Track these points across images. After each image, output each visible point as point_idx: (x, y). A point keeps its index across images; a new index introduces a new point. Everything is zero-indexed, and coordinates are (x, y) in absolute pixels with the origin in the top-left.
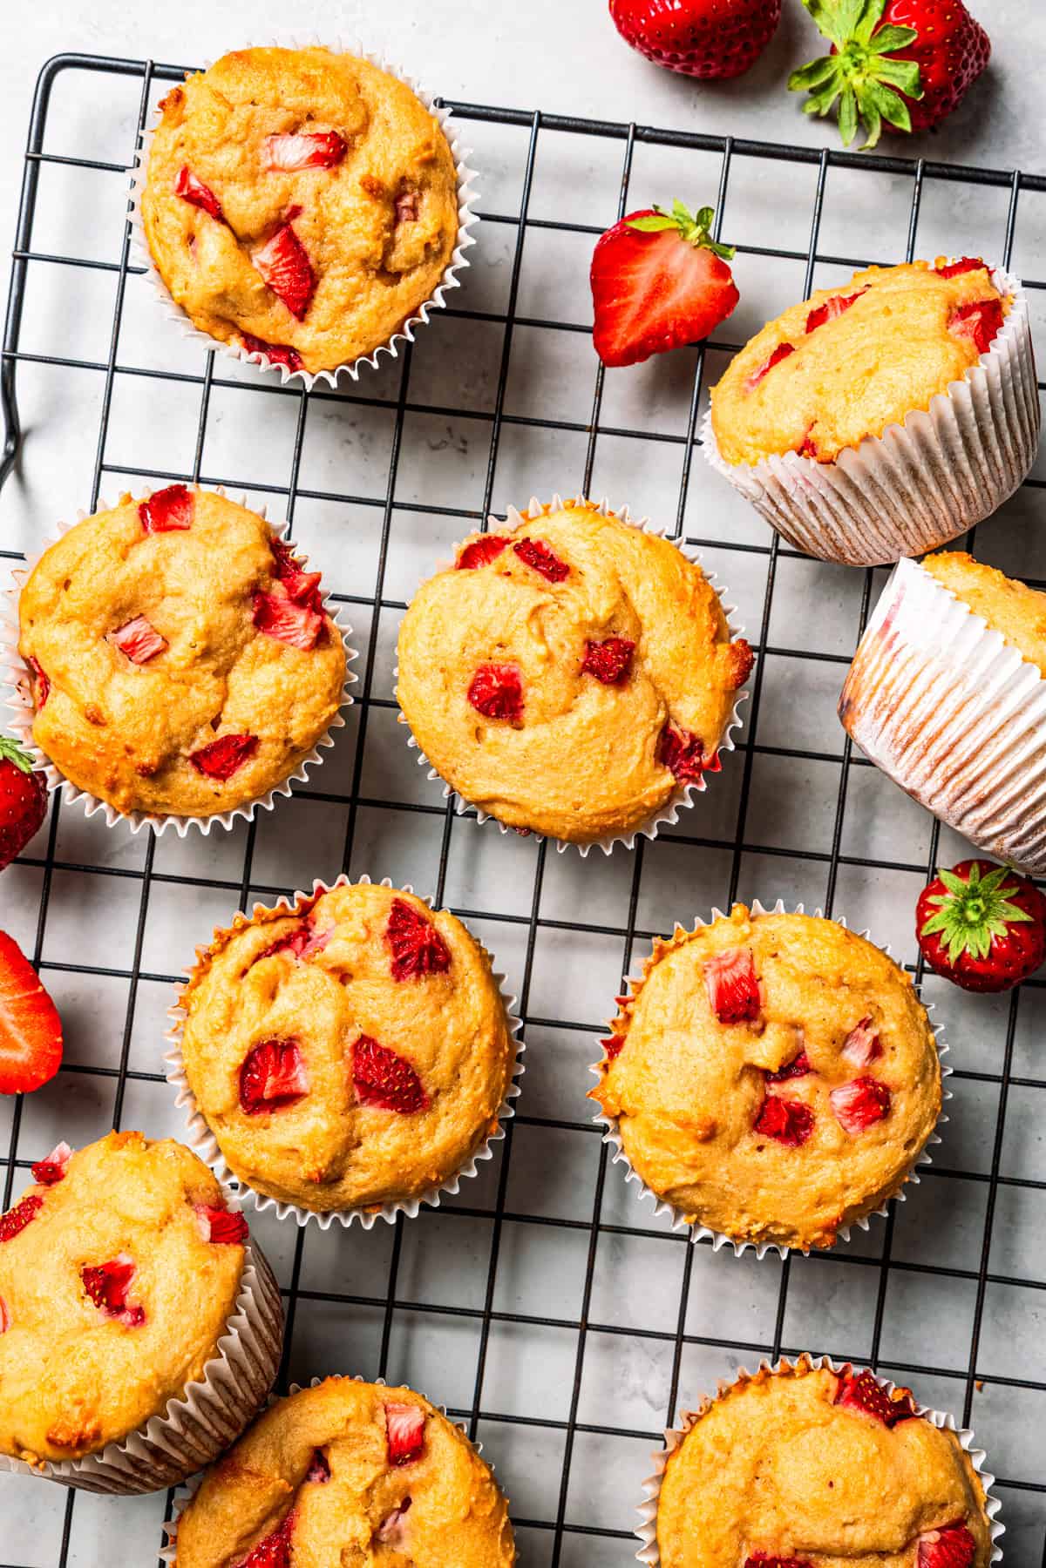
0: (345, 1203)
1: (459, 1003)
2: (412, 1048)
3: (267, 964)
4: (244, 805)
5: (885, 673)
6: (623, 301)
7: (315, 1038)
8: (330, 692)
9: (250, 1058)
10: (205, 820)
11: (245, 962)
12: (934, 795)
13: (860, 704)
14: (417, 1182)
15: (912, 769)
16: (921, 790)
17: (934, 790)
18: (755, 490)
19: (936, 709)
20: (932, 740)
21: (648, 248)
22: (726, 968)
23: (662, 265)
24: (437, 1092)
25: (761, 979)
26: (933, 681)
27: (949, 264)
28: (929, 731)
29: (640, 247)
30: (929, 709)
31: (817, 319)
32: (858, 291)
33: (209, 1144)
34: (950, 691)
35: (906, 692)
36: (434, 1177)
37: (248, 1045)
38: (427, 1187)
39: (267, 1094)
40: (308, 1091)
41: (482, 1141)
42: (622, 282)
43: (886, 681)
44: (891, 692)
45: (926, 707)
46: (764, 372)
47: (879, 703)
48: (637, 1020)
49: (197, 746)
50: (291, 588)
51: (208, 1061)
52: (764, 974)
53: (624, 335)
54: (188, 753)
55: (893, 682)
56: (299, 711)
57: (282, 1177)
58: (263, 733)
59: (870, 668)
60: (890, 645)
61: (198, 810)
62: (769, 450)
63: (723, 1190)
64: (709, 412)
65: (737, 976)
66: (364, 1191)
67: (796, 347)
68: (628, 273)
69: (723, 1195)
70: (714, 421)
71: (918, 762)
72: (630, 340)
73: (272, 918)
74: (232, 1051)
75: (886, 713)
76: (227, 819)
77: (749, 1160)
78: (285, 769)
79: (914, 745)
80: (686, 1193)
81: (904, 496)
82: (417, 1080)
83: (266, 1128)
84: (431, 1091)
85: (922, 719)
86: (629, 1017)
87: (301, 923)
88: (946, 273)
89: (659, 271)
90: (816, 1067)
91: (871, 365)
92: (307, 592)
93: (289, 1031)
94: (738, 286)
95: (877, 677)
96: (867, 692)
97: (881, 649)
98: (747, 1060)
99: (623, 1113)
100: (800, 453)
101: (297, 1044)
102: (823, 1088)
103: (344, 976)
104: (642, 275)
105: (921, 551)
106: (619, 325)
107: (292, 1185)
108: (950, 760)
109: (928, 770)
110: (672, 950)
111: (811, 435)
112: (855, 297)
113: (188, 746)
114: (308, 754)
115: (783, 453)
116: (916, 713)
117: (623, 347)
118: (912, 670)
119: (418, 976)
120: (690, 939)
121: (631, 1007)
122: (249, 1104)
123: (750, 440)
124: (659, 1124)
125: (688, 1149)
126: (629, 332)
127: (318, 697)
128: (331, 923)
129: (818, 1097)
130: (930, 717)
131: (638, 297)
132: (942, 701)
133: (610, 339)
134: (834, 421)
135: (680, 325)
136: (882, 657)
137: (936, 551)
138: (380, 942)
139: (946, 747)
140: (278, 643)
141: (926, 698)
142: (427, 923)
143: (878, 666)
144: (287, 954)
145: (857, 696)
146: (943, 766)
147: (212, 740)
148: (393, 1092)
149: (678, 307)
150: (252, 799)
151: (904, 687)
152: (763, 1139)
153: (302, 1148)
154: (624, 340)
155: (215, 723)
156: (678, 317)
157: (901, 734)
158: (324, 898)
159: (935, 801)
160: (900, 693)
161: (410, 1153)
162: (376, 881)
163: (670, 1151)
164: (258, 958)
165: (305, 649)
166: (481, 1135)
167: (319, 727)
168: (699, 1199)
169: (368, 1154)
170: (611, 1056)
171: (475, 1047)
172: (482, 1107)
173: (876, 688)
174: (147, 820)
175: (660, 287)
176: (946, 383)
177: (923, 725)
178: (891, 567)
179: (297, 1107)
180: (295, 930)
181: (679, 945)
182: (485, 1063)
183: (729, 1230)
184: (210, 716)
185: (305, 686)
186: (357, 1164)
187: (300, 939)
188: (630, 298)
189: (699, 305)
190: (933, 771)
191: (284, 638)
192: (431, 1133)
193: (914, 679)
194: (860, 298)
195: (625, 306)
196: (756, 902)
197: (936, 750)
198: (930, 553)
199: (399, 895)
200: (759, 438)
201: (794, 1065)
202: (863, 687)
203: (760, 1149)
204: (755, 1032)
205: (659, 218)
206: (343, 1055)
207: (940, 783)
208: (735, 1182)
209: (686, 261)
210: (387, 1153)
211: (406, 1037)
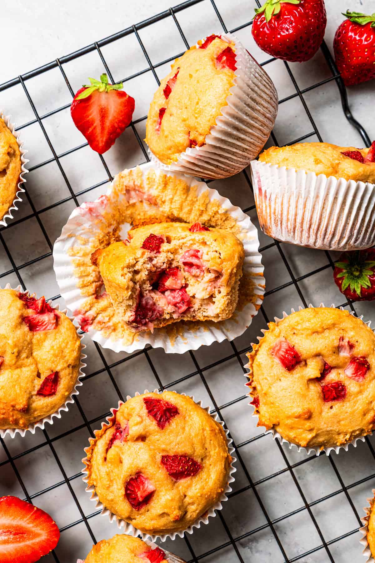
0: (193, 520)
1: (190, 423)
2: (183, 450)
3: (112, 452)
4: (68, 398)
5: (270, 208)
6: (93, 127)
7: (146, 468)
8: (73, 338)
9: (126, 489)
10: (57, 412)
11: (103, 455)
12: (315, 243)
13: (268, 224)
14: (215, 496)
15: (301, 238)
16: (309, 243)
17: (314, 241)
18: (182, 169)
19: (296, 211)
20: (302, 223)
21: (90, 103)
22: (279, 350)
23: (99, 106)
24: (202, 460)
25: (294, 346)
26: (289, 201)
27: (203, 42)
28: (299, 220)
29: (87, 104)
30: (294, 213)
31: (167, 92)
32: (176, 72)
33: (131, 528)
34: (297, 202)
35: (282, 211)
36: (220, 491)
37: (123, 485)
38: (220, 495)
39: (140, 500)
40: (155, 489)
41: (229, 466)
42: (88, 121)
43: (272, 211)
44: (276, 214)
45: (292, 213)
46: (160, 124)
47: (275, 220)
48: (258, 388)
49: (37, 388)
50: (36, 308)
51: (112, 500)
52: (293, 343)
53: (101, 140)
54: (35, 393)
55: (275, 209)
56: (67, 351)
57: (164, 525)
58: (58, 369)
59: (264, 209)
60: (266, 196)
61: (52, 411)
62: (180, 152)
63: (327, 431)
64: (149, 149)
65: (285, 350)
66: (197, 512)
67: (166, 108)
68: (88, 117)
69: (328, 432)
70: (153, 152)
71: (302, 234)
72: (104, 139)
73: (103, 433)
74: (118, 490)
75: (279, 223)
76: (65, 407)
77: (329, 414)
78: (74, 376)
79: (297, 229)
80: (314, 441)
81: (239, 139)
82: (192, 460)
83: (148, 511)
84: (199, 461)
85: (293, 218)
86: (255, 388)
87: (115, 427)
88: (203, 46)
89: (99, 108)
90: (334, 366)
91: (196, 101)
92: (42, 307)
93: (134, 471)
94: (131, 96)
95: (268, 211)
96: (269, 218)
97: (263, 200)
98: (307, 378)
99: (274, 425)
100: (191, 147)
101: (141, 474)
102: (340, 371)
103: (142, 438)
104: (94, 114)
105: (256, 155)
106: (97, 136)
107: (170, 526)
108: (313, 226)
109: (307, 235)
110: (256, 354)
111: (191, 138)
112: (176, 75)
113: (34, 390)
114: (79, 365)
115: (184, 150)
116: (290, 217)
117: (103, 144)
118: (279, 201)
119: (169, 422)
120: (260, 346)
121: (253, 384)
122: (136, 506)
123: (170, 152)
124: (289, 422)
125: (306, 424)
126: (102, 137)
127: (70, 343)
128: (125, 421)
129: (341, 375)
130: (296, 215)
131: (97, 123)
132: (297, 207)
133: (97, 143)
134: (196, 128)
135: (119, 122)
136: (265, 202)
137: (262, 151)
138: (147, 418)
139: (308, 223)
140: (44, 332)
141: (291, 208)
142: (161, 401)
143: (266, 207)
144: (117, 442)
145: (266, 222)
146: (311, 230)
147: (41, 382)
148: (186, 470)
149: (114, 117)
150: (70, 394)
151: (280, 209)
152: (330, 404)
153: (166, 511)
154: (102, 141)
155: (39, 375)
156: (116, 120)
157: (289, 227)
158: (118, 413)
159: (317, 244)
160: (280, 212)
161: (206, 487)
162: (133, 396)
163: (300, 429)
164: (107, 450)
165: (55, 328)
166: (227, 464)
167: (77, 353)
168: (321, 439)
169: (191, 498)
170: (257, 406)
171: (206, 435)
172: (221, 454)
173: (270, 216)
174: (36, 426)
175: (103, 114)
176: (228, 90)
177: (295, 220)
178: (249, 167)
179: (154, 497)
180: (115, 431)
181: (257, 351)
182: (213, 438)
183: (338, 444)
184: (35, 373)
185: (63, 342)
186: (189, 504)
187: (118, 434)
188: (95, 125)
189: (121, 112)
190: (309, 234)
191: (45, 329)
192: (209, 475)
193: (282, 204)
194: (178, 75)
195: (94, 128)
196: (275, 318)
197: (306, 226)
198: (260, 154)
199: (144, 396)
200: (173, 150)
201: (326, 369)
202: (265, 217)
203: (331, 407)
204: (304, 366)
205: (87, 89)
206: (159, 468)
207: (314, 237)
208: (330, 425)
209: (107, 99)
210: (197, 493)
211: (179, 447)
